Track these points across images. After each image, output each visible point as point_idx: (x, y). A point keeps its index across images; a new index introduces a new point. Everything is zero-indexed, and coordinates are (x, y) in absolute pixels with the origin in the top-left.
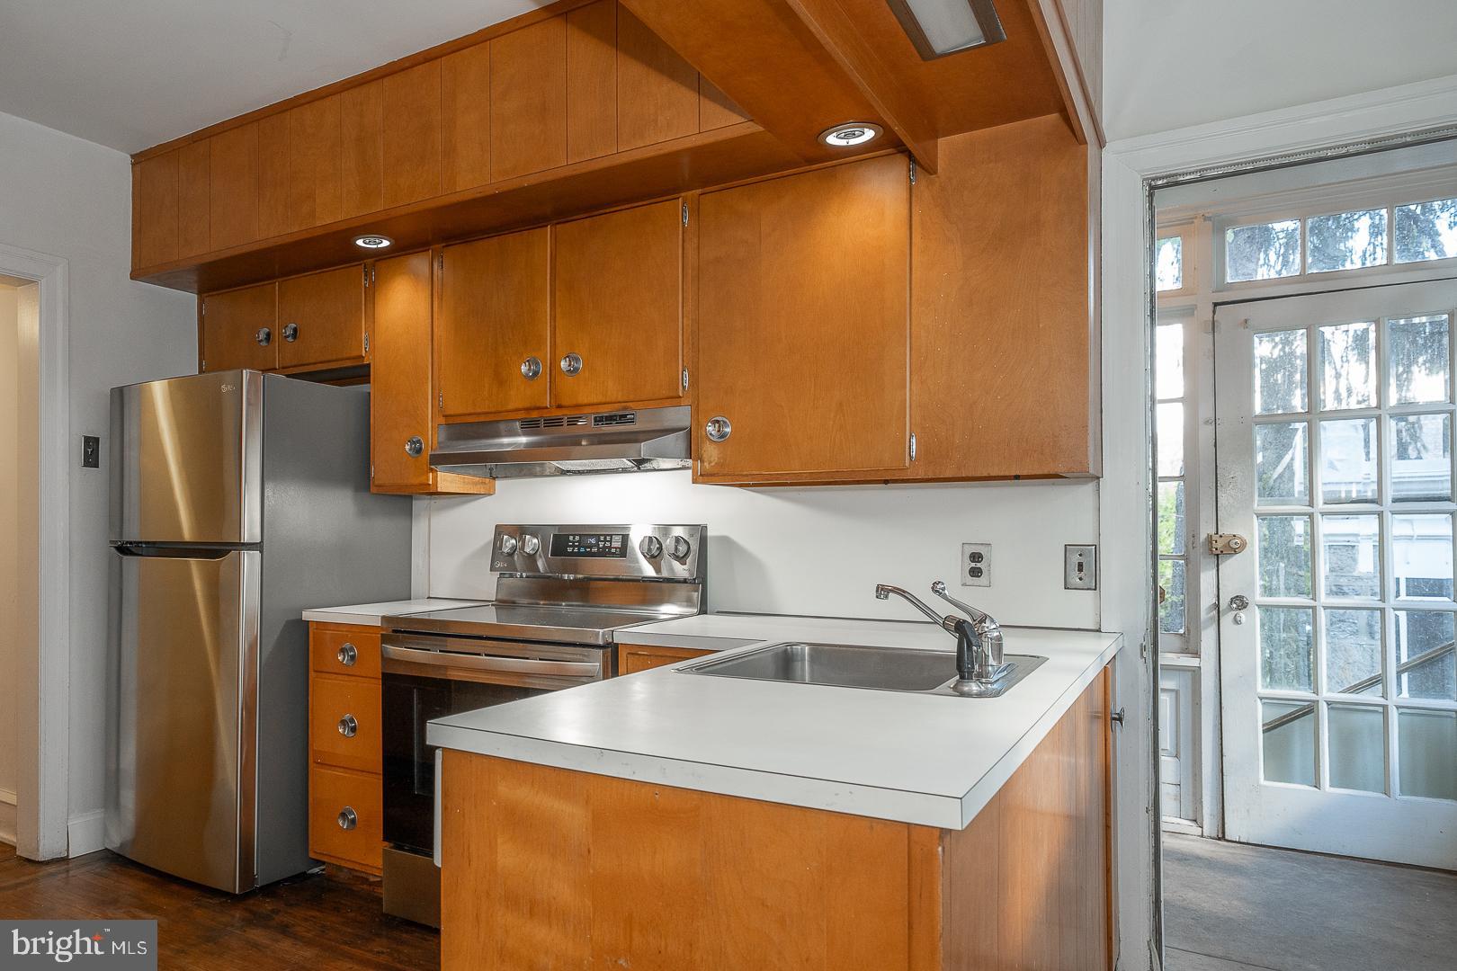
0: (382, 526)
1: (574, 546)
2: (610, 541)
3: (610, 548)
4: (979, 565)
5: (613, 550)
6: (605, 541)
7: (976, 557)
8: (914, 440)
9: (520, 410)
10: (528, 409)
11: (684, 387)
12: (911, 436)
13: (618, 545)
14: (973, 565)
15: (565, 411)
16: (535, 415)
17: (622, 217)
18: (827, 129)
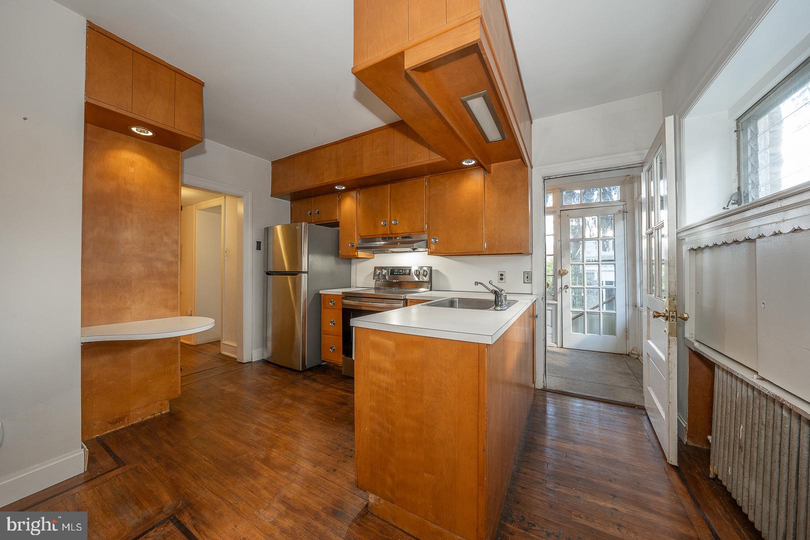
0: (343, 267)
1: (396, 272)
4: (502, 277)
6: (405, 271)
7: (502, 275)
9: (381, 235)
11: (426, 229)
12: (485, 243)
13: (408, 272)
15: (393, 235)
16: (385, 236)
17: (409, 182)
18: (463, 160)
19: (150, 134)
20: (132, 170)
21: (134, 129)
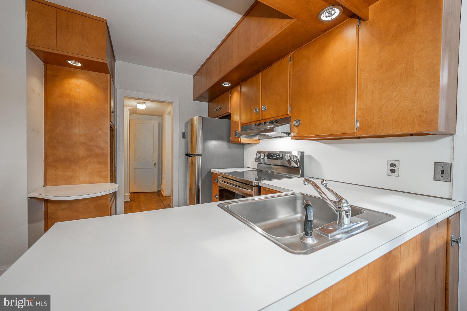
0: (235, 150)
1: (271, 157)
2: (279, 156)
3: (279, 157)
4: (394, 168)
5: (280, 158)
6: (278, 155)
7: (393, 165)
8: (358, 122)
9: (255, 121)
10: (256, 121)
11: (289, 111)
12: (357, 120)
13: (281, 156)
14: (392, 168)
15: (263, 121)
16: (258, 122)
19: (80, 65)
20: (78, 90)
21: (70, 62)
